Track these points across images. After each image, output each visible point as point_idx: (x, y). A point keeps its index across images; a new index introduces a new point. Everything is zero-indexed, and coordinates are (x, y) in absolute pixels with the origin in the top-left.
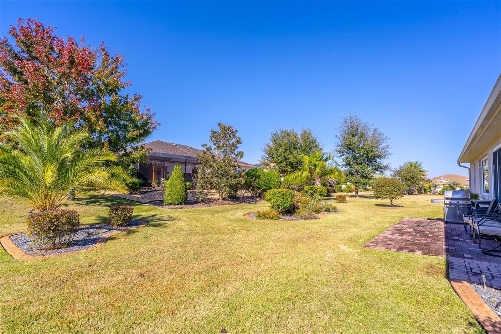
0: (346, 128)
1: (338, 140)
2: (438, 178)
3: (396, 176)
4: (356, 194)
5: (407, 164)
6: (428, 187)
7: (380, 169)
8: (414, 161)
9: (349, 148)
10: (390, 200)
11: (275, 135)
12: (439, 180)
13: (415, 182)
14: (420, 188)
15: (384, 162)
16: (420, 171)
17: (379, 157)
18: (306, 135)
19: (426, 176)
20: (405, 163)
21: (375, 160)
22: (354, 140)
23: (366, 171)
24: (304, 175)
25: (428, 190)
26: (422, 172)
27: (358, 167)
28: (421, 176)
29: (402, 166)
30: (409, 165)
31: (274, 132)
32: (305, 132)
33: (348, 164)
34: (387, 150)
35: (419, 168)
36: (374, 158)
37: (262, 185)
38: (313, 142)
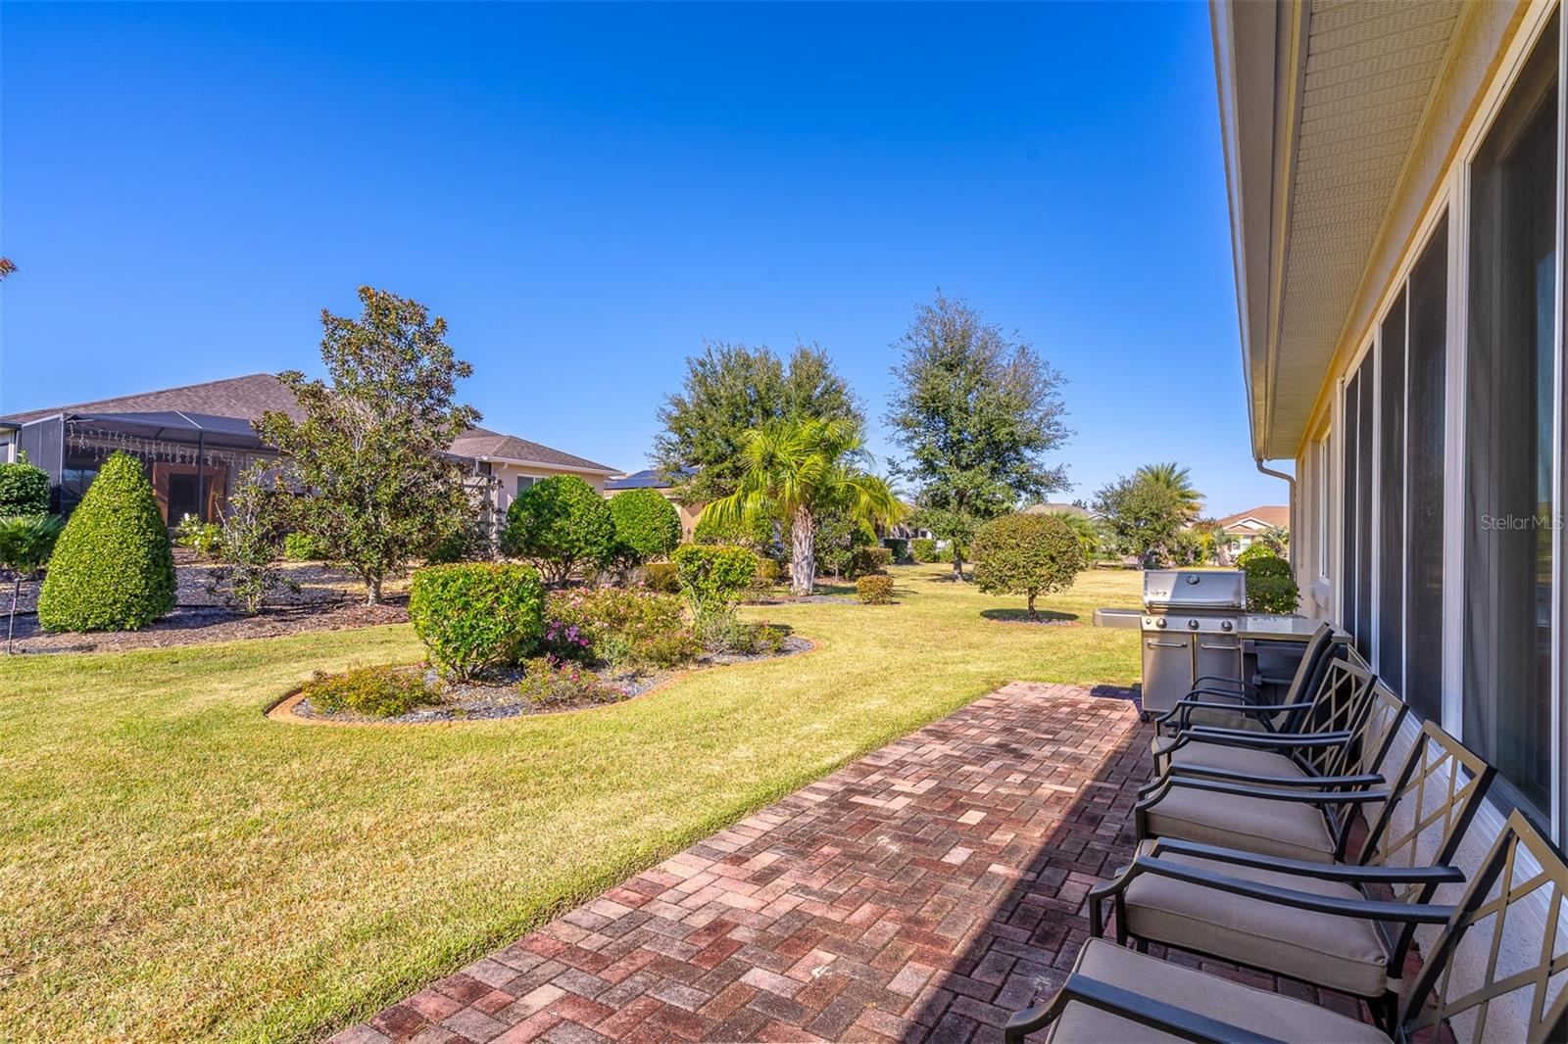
0: (926, 342)
1: (898, 382)
2: (1238, 517)
3: (1108, 509)
4: (956, 572)
5: (1146, 474)
6: (1206, 544)
7: (1034, 485)
8: (1166, 465)
9: (933, 409)
10: (1025, 597)
11: (703, 364)
12: (1240, 522)
13: (1164, 529)
14: (1184, 548)
15: (1048, 461)
16: (1183, 496)
17: (1029, 443)
18: (811, 369)
19: (1198, 509)
20: (1140, 469)
21: (1017, 452)
22: (950, 385)
23: (984, 491)
24: (750, 505)
25: (1206, 553)
26: (1189, 497)
27: (960, 479)
28: (1186, 511)
29: (1127, 479)
30: (1150, 476)
31: (702, 356)
32: (804, 354)
33: (930, 467)
34: (1057, 418)
35: (1182, 484)
36: (1014, 447)
37: (578, 540)
38: (834, 390)
